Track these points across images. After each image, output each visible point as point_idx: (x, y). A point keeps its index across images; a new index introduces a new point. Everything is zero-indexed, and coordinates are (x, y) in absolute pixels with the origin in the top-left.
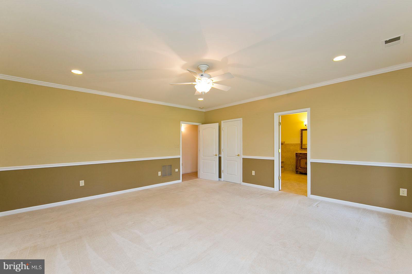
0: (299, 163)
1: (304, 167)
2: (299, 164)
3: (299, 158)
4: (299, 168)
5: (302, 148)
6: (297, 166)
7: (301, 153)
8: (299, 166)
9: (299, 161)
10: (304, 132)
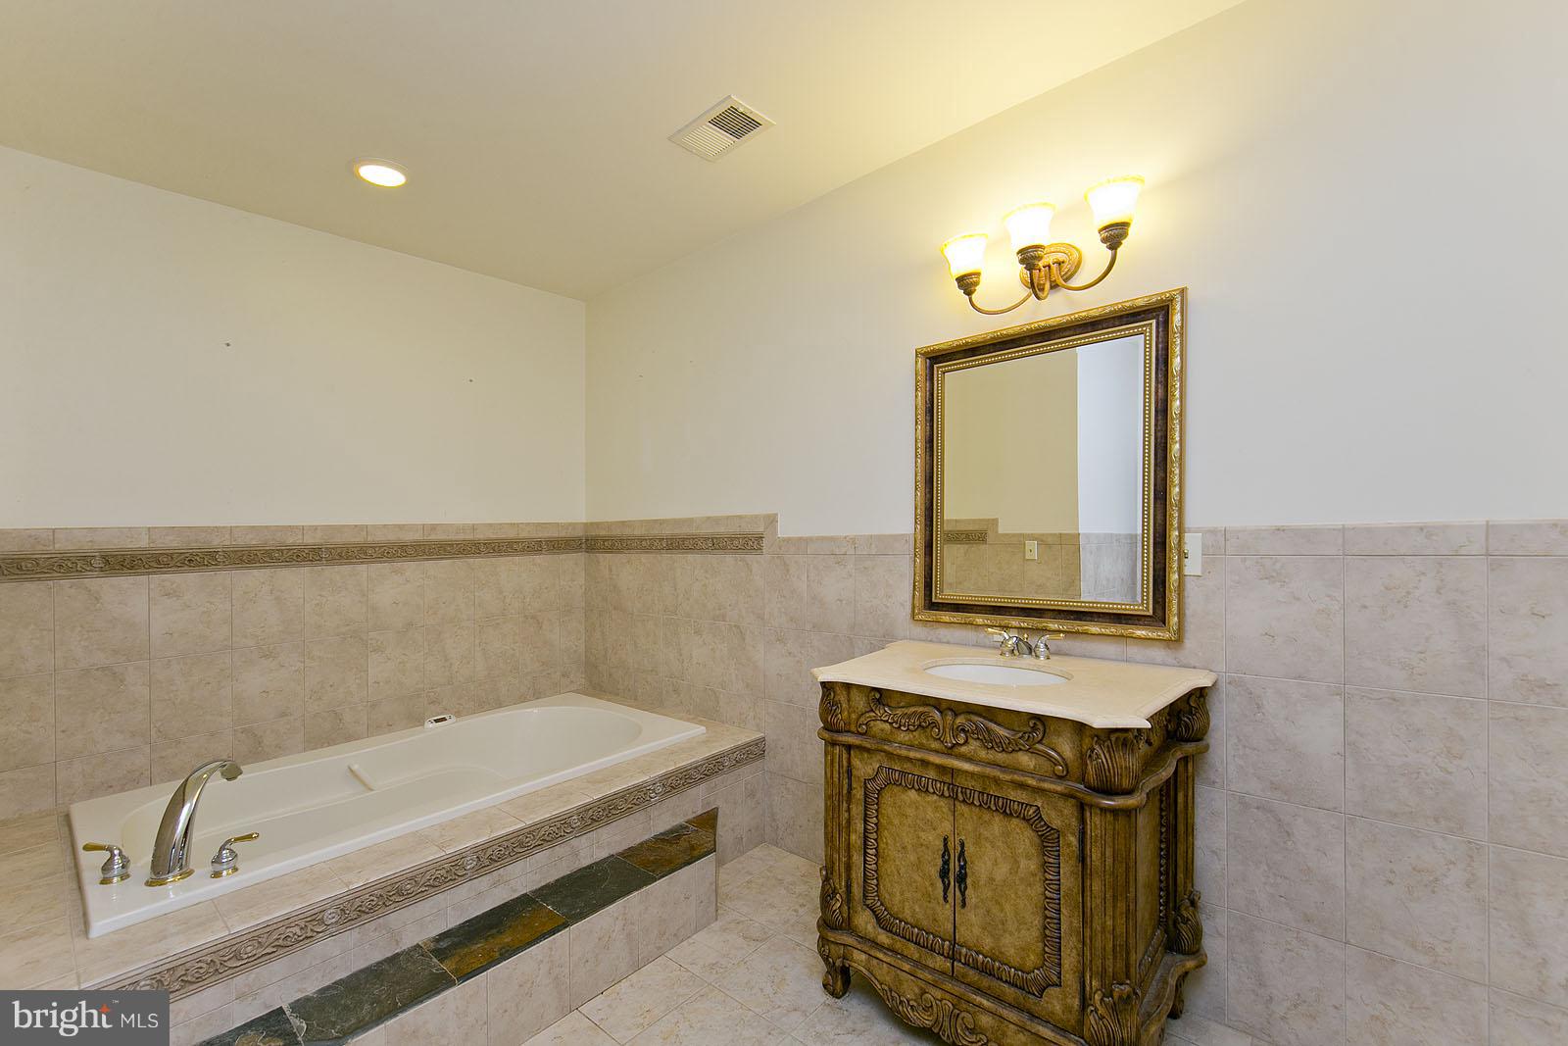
1: (923, 918)
3: (859, 768)
4: (866, 923)
5: (929, 599)
7: (877, 696)
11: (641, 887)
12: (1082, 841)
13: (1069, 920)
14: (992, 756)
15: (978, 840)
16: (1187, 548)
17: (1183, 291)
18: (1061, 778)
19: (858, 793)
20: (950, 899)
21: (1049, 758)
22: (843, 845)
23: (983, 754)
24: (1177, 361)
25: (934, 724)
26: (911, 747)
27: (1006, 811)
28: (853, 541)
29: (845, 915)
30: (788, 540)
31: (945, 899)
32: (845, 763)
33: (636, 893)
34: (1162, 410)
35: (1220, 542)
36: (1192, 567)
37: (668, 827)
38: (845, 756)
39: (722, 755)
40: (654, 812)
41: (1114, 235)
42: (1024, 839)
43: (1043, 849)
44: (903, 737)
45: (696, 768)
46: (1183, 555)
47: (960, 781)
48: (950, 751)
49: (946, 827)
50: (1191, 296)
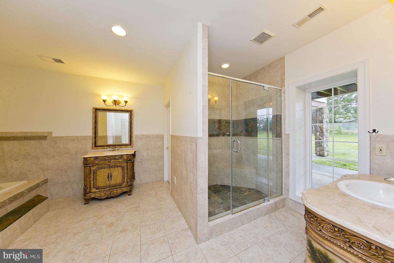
0: (92, 179)
1: (104, 185)
2: (92, 182)
3: (92, 169)
4: (94, 190)
5: (95, 145)
6: (88, 187)
7: (96, 158)
8: (92, 187)
9: (92, 175)
10: (100, 114)
11: (35, 206)
12: (127, 167)
13: (126, 175)
14: (116, 161)
15: (113, 172)
16: (133, 137)
17: (133, 110)
18: (124, 161)
19: (92, 172)
20: (109, 180)
21: (123, 159)
22: (89, 181)
23: (114, 161)
24: (132, 117)
25: (107, 159)
26: (103, 163)
27: (118, 167)
28: (77, 137)
29: (90, 191)
30: (55, 137)
31: (108, 181)
32: (89, 169)
33: (35, 208)
34: (131, 122)
35: (137, 136)
36: (134, 139)
37: (28, 200)
38: (89, 168)
39: (39, 183)
40: (24, 197)
41: (126, 102)
42: (120, 169)
43: (122, 169)
44: (101, 162)
45: (34, 186)
46: (133, 138)
47: (111, 165)
48: (109, 162)
49: (109, 172)
50: (134, 110)
